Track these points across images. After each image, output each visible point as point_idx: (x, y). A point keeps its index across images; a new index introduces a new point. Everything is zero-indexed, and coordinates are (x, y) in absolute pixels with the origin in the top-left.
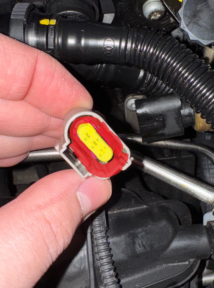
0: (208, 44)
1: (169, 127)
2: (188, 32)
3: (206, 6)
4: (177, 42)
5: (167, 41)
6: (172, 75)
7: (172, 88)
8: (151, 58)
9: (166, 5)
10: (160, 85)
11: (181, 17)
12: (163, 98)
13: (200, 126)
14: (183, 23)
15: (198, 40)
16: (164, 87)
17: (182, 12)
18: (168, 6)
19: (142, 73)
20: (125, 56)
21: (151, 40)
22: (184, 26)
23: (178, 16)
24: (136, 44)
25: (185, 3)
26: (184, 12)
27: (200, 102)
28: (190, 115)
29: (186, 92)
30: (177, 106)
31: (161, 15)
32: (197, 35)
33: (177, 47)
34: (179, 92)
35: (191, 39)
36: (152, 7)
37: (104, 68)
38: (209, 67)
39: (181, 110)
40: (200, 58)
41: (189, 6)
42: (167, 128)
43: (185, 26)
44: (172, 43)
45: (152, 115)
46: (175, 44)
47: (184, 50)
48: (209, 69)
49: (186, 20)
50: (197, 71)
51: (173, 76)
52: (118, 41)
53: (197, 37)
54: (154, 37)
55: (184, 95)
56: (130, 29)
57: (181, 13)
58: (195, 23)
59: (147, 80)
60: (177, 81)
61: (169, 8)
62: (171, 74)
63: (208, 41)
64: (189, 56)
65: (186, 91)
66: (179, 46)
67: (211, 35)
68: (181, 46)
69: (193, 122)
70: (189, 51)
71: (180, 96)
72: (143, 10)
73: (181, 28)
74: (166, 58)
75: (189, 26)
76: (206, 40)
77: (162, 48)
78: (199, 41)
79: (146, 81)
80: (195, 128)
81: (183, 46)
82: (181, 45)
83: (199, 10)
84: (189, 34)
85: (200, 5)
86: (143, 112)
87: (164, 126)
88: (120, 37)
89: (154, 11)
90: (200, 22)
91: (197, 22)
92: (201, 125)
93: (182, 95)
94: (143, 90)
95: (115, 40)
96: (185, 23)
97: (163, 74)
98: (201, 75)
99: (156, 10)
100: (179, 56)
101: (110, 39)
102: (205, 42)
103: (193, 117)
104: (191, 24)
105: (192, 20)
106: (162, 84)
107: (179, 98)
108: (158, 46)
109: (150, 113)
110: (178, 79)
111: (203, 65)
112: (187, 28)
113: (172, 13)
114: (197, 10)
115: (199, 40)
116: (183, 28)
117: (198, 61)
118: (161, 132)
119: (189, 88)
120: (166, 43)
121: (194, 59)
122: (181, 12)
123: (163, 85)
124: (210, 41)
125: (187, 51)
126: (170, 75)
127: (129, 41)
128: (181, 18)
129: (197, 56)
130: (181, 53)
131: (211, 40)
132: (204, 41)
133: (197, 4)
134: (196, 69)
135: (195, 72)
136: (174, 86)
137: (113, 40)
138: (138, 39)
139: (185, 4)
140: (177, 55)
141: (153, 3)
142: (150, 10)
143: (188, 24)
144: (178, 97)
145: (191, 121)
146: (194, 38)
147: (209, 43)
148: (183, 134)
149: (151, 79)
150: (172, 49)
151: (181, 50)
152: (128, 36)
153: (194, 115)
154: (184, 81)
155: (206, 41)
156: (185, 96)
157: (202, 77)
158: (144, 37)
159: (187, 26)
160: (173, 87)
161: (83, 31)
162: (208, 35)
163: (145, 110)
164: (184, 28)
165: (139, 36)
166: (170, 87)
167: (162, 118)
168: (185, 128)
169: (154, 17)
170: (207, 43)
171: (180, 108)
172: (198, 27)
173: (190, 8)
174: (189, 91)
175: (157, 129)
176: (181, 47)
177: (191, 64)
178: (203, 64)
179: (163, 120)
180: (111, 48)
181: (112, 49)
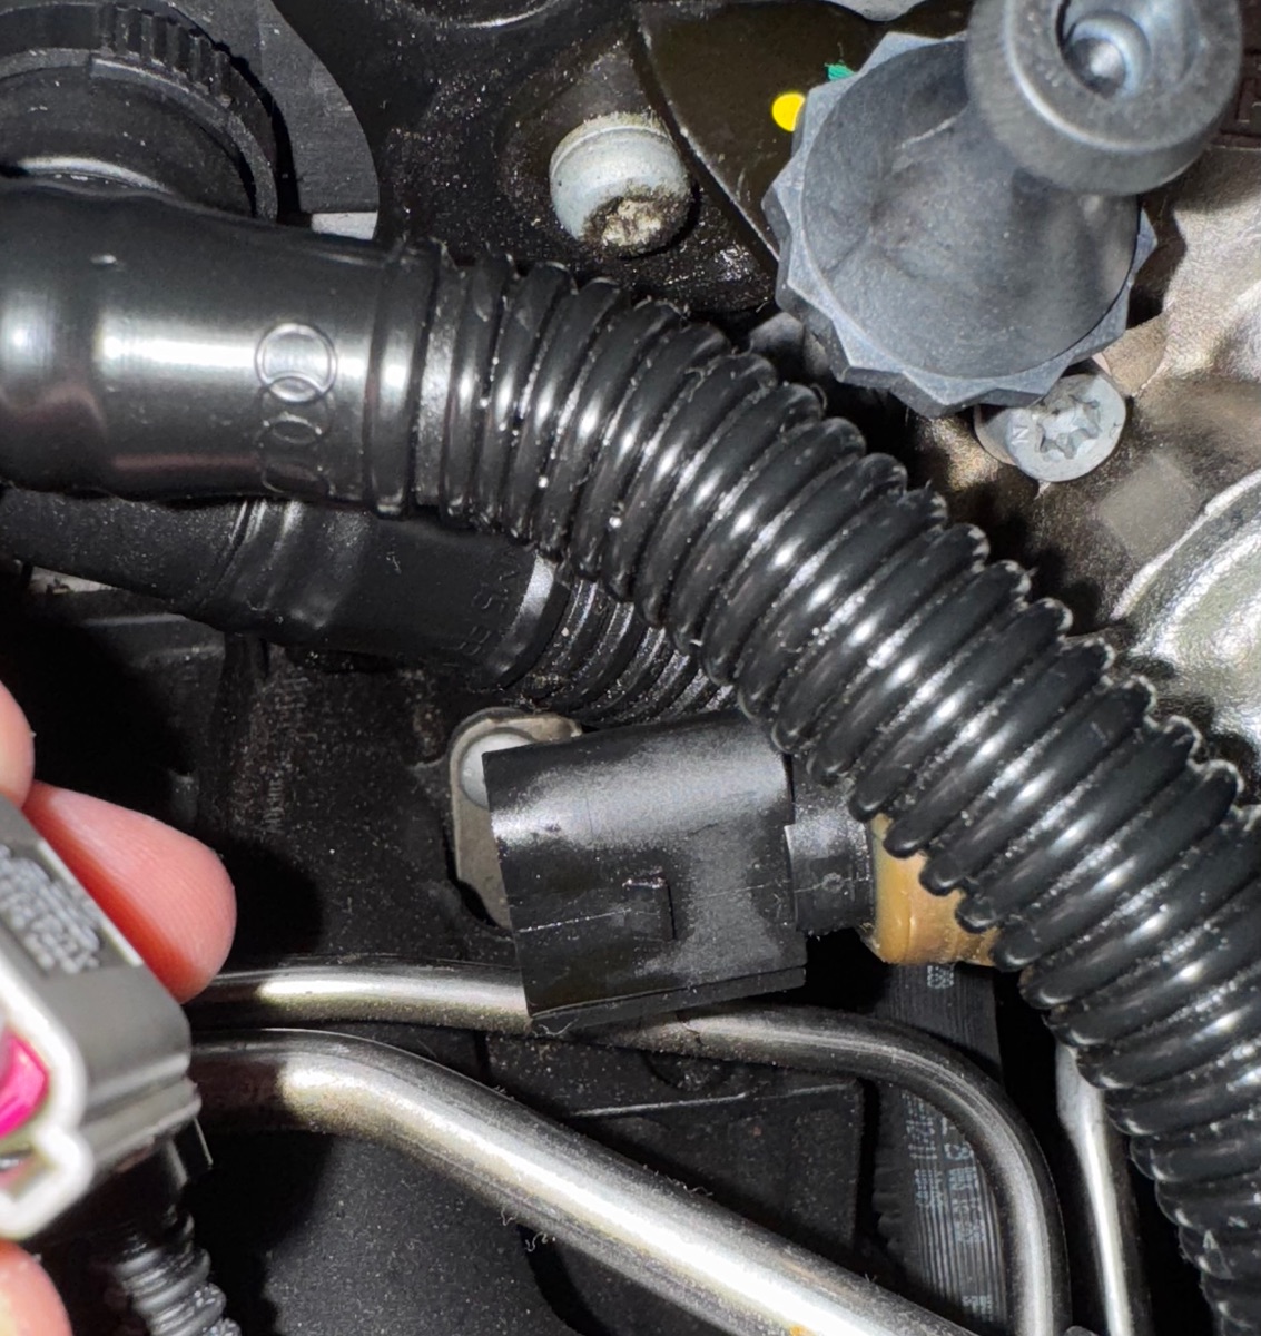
0: (960, 404)
1: (710, 938)
2: (831, 316)
3: (958, 138)
4: (761, 372)
5: (701, 361)
6: (730, 587)
7: (730, 680)
8: (586, 471)
9: (691, 142)
10: (658, 656)
11: (788, 217)
12: (669, 745)
13: (908, 937)
14: (802, 257)
15: (898, 375)
16: (679, 669)
17: (800, 187)
18: (710, 149)
19: (540, 583)
20: (412, 453)
21: (589, 346)
22: (808, 274)
23: (774, 211)
24: (488, 374)
25: (815, 132)
26: (807, 186)
27: (919, 783)
28: (844, 860)
29: (824, 711)
30: (758, 797)
31: (664, 223)
32: (891, 334)
33: (762, 401)
34: (775, 708)
35: (853, 363)
36: (607, 164)
37: (291, 534)
38: (976, 543)
39: (786, 828)
40: (914, 481)
41: (839, 147)
42: (693, 939)
43: (816, 276)
44: (733, 375)
45: (595, 853)
46: (752, 384)
47: (808, 426)
48: (979, 557)
49: (824, 235)
50: (898, 569)
51: (732, 594)
52: (360, 341)
53: (894, 350)
54: (610, 328)
55: (807, 733)
56: (450, 270)
57: (791, 190)
58: (880, 252)
59: (572, 628)
60: (765, 635)
61: (715, 165)
62: (724, 579)
63: (964, 383)
64: (840, 467)
65: (822, 706)
66: (777, 396)
67: (983, 340)
68: (794, 399)
69: (865, 907)
70: (846, 433)
71: (782, 735)
72: (554, 188)
73: (793, 293)
74: (689, 473)
75: (841, 278)
76: (953, 374)
77: (666, 408)
78: (906, 380)
79: (565, 632)
80: (876, 947)
81: (804, 401)
82: (790, 393)
83: (908, 169)
84: (845, 332)
85: (919, 139)
86: (535, 835)
87: (674, 927)
88: (371, 321)
89: (617, 192)
90: (917, 248)
91: (897, 251)
92: (913, 922)
93: (793, 733)
94: (549, 687)
95: (336, 336)
96: (817, 260)
97: (671, 585)
98: (927, 596)
99: (632, 188)
100: (773, 461)
101: (304, 330)
102: (944, 388)
103: (864, 875)
104: (852, 265)
105: (862, 239)
106: (666, 653)
107: (773, 747)
108: (634, 394)
109: (583, 843)
110: (767, 621)
111: (938, 528)
112: (831, 288)
113: (735, 199)
114: (898, 166)
115: (906, 373)
116: (800, 292)
117: (902, 501)
118: (653, 965)
119: (844, 686)
120: (691, 370)
121: (880, 490)
122: (789, 184)
123: (674, 659)
124: (977, 381)
125: (830, 430)
126: (717, 591)
127: (439, 349)
128: (793, 225)
129: (896, 469)
130: (788, 447)
131: (980, 376)
132: (939, 380)
133: (898, 136)
134: (890, 554)
135: (885, 571)
136: (740, 665)
137: (323, 334)
138: (499, 341)
139: (818, 139)
140: (767, 455)
141: (614, 140)
142: (595, 184)
143: (834, 262)
144: (769, 738)
145: (853, 898)
146: (873, 356)
147: (970, 395)
148: (799, 980)
149: (598, 623)
150: (733, 416)
151: (791, 423)
152: (429, 317)
153: (872, 861)
154: (812, 637)
155: (947, 381)
156: (819, 737)
157: (937, 611)
158: (543, 330)
159: (830, 273)
160: (736, 674)
161: (109, 259)
162: (964, 342)
163: (550, 822)
164: (811, 289)
165: (504, 321)
166: (716, 676)
167: (660, 875)
168: (811, 943)
169: (621, 230)
170: (957, 394)
171: (782, 814)
172: (904, 282)
173: (848, 162)
174: (846, 701)
175: (629, 948)
176: (794, 405)
177: (858, 521)
178: (936, 521)
179: (668, 889)
180: (310, 394)
181: (319, 397)
